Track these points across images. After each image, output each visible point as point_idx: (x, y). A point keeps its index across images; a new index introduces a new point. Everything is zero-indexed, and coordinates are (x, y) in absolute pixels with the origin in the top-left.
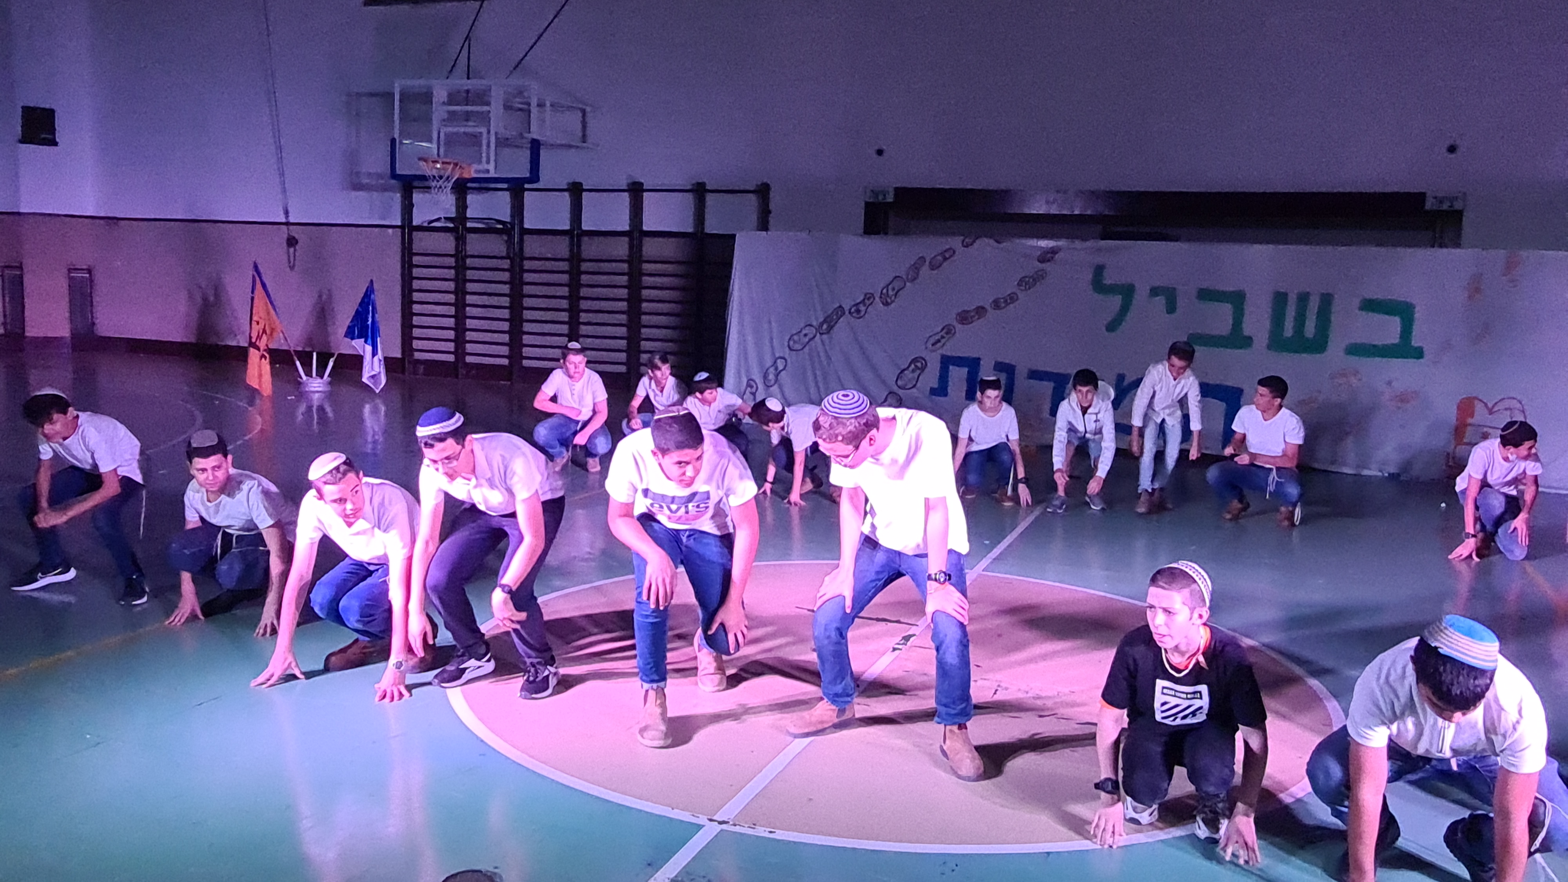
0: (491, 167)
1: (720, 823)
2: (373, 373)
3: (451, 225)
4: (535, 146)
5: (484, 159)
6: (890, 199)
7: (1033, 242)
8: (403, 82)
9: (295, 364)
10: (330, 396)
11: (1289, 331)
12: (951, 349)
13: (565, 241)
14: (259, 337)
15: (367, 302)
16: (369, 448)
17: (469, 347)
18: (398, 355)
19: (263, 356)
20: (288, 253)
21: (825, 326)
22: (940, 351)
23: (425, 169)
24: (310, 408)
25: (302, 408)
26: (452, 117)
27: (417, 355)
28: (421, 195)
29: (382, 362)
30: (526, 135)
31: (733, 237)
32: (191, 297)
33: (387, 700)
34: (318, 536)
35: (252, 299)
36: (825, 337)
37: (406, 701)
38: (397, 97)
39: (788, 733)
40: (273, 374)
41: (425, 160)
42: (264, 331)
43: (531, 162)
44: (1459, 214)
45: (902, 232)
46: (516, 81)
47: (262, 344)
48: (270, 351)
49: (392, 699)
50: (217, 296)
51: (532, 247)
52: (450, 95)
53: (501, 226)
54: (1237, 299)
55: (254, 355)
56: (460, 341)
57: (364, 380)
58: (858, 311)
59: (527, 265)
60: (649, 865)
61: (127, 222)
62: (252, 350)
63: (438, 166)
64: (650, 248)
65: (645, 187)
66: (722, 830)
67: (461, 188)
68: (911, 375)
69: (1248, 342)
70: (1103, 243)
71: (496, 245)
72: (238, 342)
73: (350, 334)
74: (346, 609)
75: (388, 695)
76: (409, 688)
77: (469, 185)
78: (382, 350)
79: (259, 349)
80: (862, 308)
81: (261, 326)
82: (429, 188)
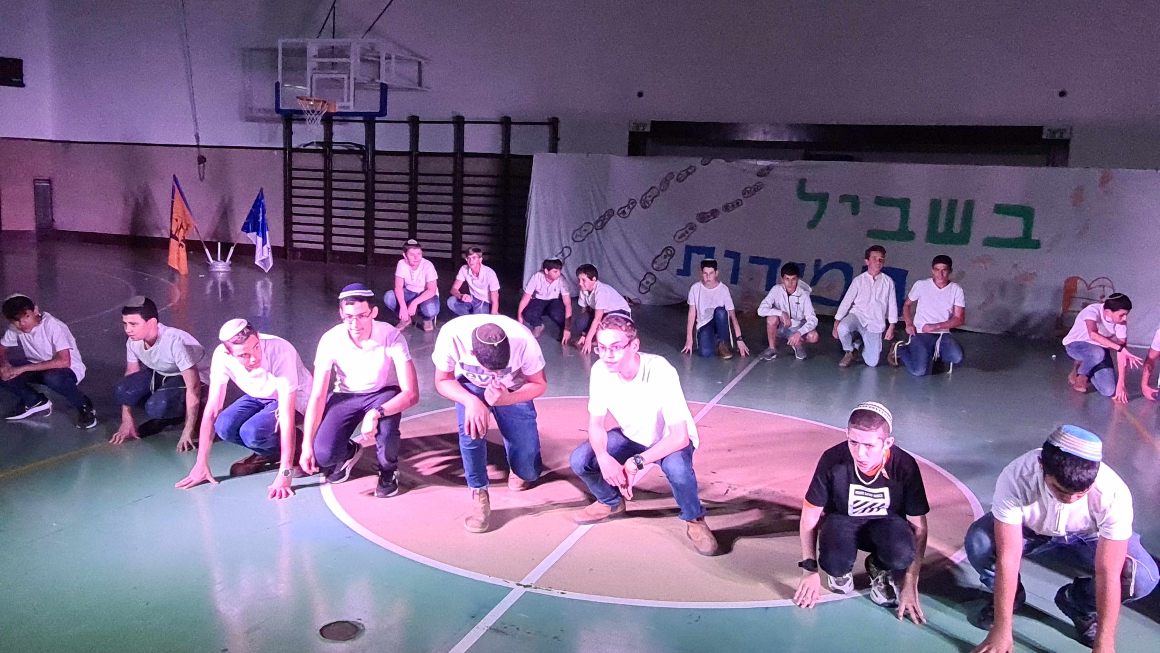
0: (351, 104)
1: (525, 586)
2: (263, 258)
3: (321, 148)
4: (384, 89)
5: (346, 99)
6: (648, 129)
7: (752, 162)
8: (285, 40)
9: (205, 252)
10: (232, 275)
11: (941, 229)
12: (694, 241)
13: (406, 160)
14: (178, 230)
15: (258, 204)
16: (260, 314)
17: (335, 239)
18: (282, 244)
19: (180, 245)
20: (199, 167)
21: (599, 224)
22: (685, 242)
23: (303, 106)
24: (215, 284)
25: (210, 283)
26: (322, 67)
27: (296, 245)
28: (298, 125)
29: (270, 250)
30: (377, 81)
31: (532, 157)
32: (126, 200)
33: (277, 497)
34: (226, 380)
35: (173, 202)
36: (600, 231)
37: (292, 498)
38: (280, 52)
39: (575, 522)
40: (189, 258)
41: (302, 99)
42: (182, 226)
43: (381, 102)
44: (1067, 142)
45: (655, 154)
46: (369, 39)
47: (180, 236)
48: (185, 241)
49: (281, 497)
50: (145, 199)
51: (381, 163)
52: (319, 51)
53: (358, 149)
54: (904, 204)
55: (173, 243)
56: (328, 234)
57: (257, 263)
58: (624, 212)
59: (378, 177)
60: (473, 617)
61: (76, 144)
62: (172, 240)
63: (312, 103)
64: (469, 166)
65: (465, 120)
66: (526, 592)
67: (328, 120)
68: (663, 261)
69: (910, 236)
70: (804, 162)
71: (355, 163)
72: (162, 235)
73: (246, 228)
74: (245, 433)
75: (278, 494)
76: (293, 489)
77: (334, 118)
78: (270, 242)
79: (177, 239)
80: (627, 210)
81: (179, 223)
82: (304, 120)
